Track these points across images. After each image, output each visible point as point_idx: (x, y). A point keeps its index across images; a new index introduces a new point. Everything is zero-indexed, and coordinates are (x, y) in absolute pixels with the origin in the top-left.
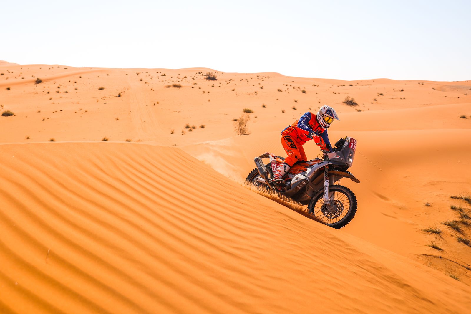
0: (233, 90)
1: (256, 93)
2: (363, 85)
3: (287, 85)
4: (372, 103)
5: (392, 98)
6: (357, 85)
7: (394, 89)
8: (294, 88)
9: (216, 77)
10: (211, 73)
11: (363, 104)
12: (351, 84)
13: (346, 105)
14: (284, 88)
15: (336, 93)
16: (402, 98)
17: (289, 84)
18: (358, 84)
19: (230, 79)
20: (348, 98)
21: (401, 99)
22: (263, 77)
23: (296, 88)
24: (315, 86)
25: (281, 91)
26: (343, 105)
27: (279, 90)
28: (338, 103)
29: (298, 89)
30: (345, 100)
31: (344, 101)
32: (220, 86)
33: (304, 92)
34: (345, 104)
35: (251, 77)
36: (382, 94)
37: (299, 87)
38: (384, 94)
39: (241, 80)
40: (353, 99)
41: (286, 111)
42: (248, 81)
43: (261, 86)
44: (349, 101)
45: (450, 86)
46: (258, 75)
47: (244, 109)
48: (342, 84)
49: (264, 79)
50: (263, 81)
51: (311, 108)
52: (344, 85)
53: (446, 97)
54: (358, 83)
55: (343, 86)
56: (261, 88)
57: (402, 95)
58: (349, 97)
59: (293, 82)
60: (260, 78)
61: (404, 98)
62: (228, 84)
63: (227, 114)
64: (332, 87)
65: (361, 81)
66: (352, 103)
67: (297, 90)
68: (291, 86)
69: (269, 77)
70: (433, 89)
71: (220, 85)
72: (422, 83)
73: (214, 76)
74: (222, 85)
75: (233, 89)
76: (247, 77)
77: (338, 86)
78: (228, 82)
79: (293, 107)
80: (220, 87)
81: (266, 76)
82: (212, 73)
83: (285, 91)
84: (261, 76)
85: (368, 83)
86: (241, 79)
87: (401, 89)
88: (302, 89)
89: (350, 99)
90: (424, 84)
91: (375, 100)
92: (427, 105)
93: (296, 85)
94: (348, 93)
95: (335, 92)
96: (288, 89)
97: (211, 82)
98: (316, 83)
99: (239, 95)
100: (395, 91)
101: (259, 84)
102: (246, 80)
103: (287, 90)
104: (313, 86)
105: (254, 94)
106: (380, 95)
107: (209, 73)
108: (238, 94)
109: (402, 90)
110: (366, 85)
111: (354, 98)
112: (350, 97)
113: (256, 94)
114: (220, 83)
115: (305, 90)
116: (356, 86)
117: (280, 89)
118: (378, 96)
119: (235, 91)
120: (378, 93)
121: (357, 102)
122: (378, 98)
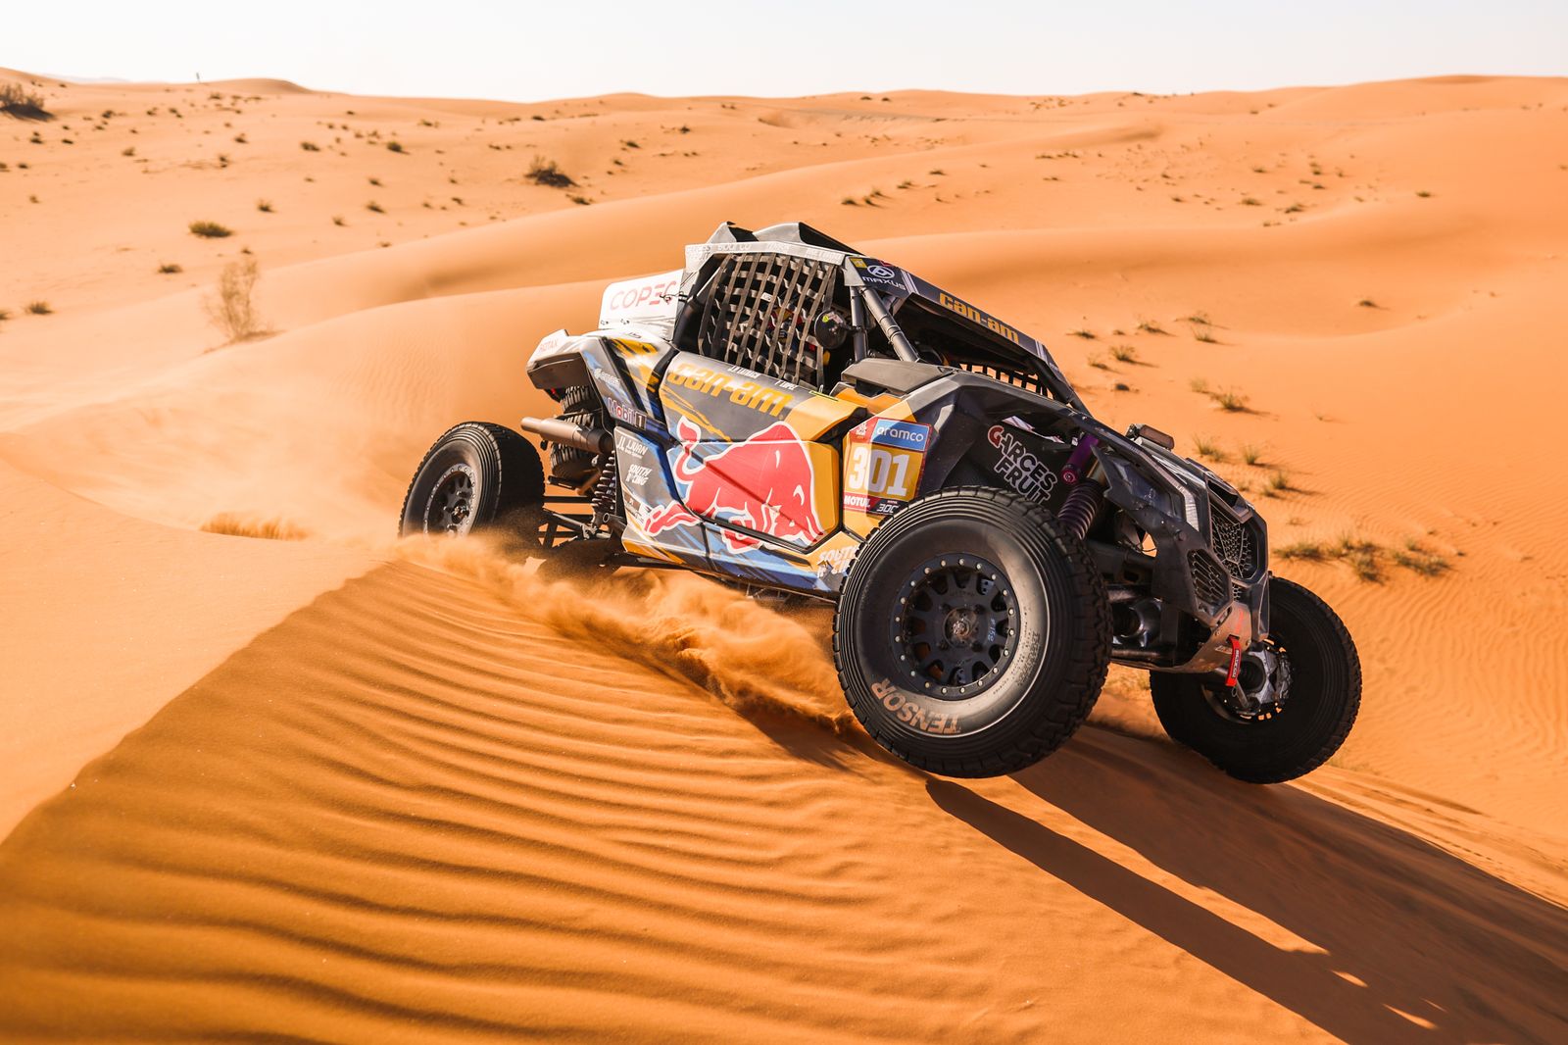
0: (129, 153)
1: (223, 159)
2: (573, 117)
3: (331, 127)
4: (610, 173)
5: (663, 155)
6: (557, 115)
7: (662, 127)
8: (358, 136)
9: (42, 105)
10: (13, 86)
11: (586, 178)
12: (537, 114)
13: (537, 184)
14: (322, 138)
15: (498, 148)
16: (689, 152)
17: (338, 122)
18: (557, 112)
19: (104, 110)
20: (537, 160)
21: (686, 155)
22: (236, 98)
23: (363, 133)
24: (429, 125)
25: (315, 149)
26: (528, 183)
27: (307, 147)
28: (510, 180)
29: (374, 139)
30: (529, 168)
31: (527, 171)
32: (69, 138)
33: (395, 148)
34: (533, 181)
35: (190, 97)
36: (632, 145)
37: (375, 134)
38: (637, 143)
39: (149, 113)
40: (553, 163)
41: (347, 220)
42: (179, 116)
43: (236, 134)
44: (545, 172)
45: (799, 111)
46: (215, 91)
47: (194, 222)
48: (510, 114)
49: (240, 105)
50: (238, 112)
51: (429, 201)
52: (517, 120)
53: (796, 143)
54: (559, 109)
55: (516, 123)
56: (240, 140)
57: (687, 143)
58: (540, 158)
59: (350, 113)
60: (226, 102)
61: (694, 154)
62: (99, 128)
63: (126, 250)
64: (481, 126)
65: (566, 103)
66: (552, 176)
67: (371, 143)
68: (345, 128)
69: (258, 98)
70: (760, 120)
71: (69, 136)
72: (730, 105)
73: (30, 100)
74: (77, 134)
75: (126, 147)
76: (173, 100)
77: (501, 123)
78: (98, 120)
79: (369, 204)
80: (66, 141)
81: (245, 95)
82: (20, 87)
83: (330, 147)
84: (227, 93)
85: (589, 108)
86: (150, 108)
87: (681, 126)
88: (389, 139)
89: (546, 166)
90: (735, 106)
91: (617, 163)
92: (754, 169)
93: (366, 127)
94: (534, 146)
95: (495, 145)
96: (338, 140)
97: (27, 127)
98: (431, 113)
99: (157, 172)
100: (665, 132)
101: (228, 125)
102: (173, 111)
103: (334, 143)
104: (419, 125)
105: (218, 162)
106: (628, 147)
107: (9, 91)
108: (151, 167)
109: (685, 130)
110: (581, 116)
111: (557, 162)
112: (544, 159)
113: (224, 166)
114: (66, 128)
115: (398, 140)
116: (553, 119)
117: (310, 141)
118: (624, 149)
119: (139, 154)
120: (622, 141)
121: (568, 173)
122: (624, 157)
